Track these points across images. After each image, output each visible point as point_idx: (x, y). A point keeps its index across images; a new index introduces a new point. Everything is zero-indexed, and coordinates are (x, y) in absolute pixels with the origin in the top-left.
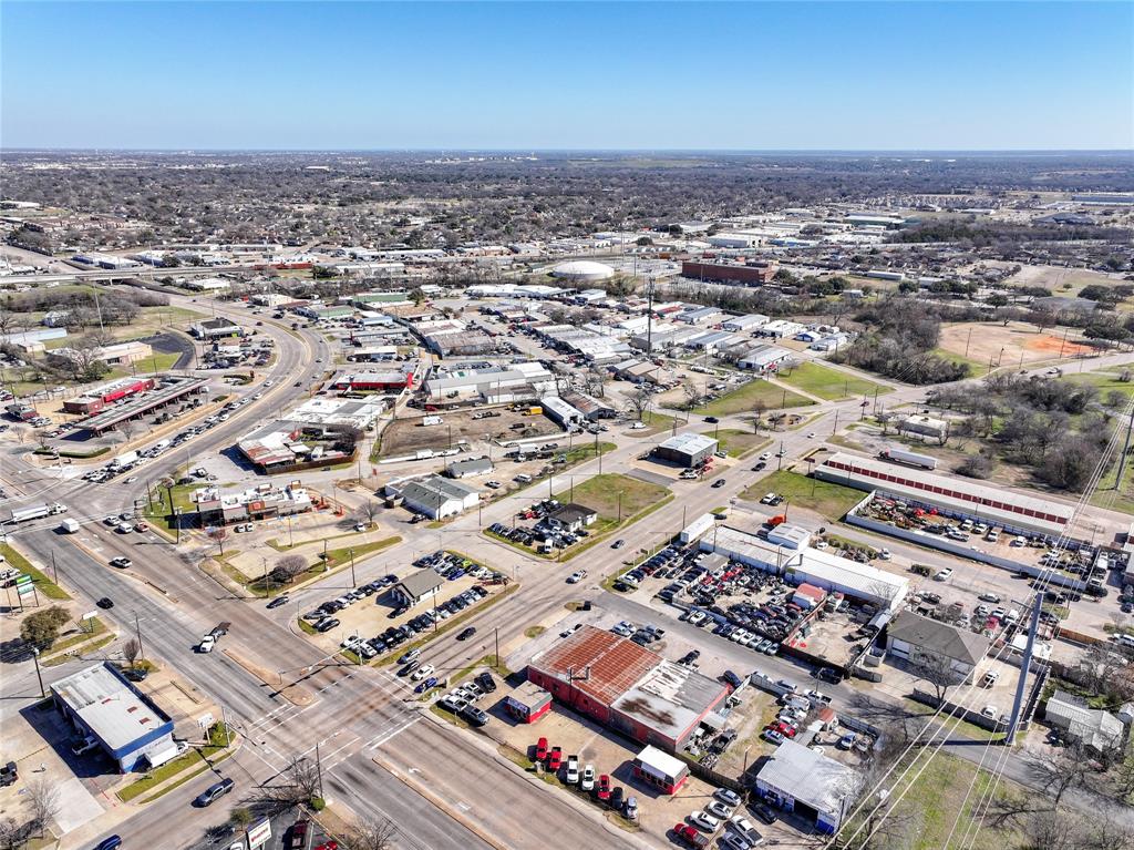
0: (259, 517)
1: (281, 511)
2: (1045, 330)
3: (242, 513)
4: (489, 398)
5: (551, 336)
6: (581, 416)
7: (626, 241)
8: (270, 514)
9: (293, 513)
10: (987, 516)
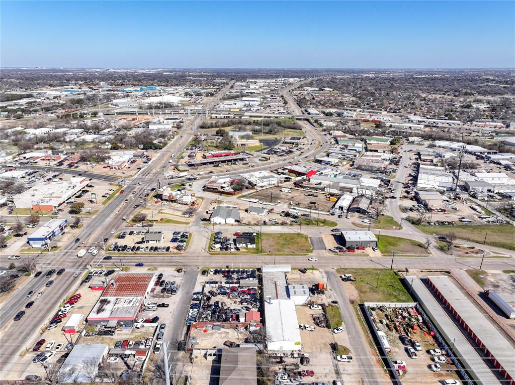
0: (172, 201)
1: (179, 202)
3: (167, 198)
8: (175, 201)
9: (182, 204)
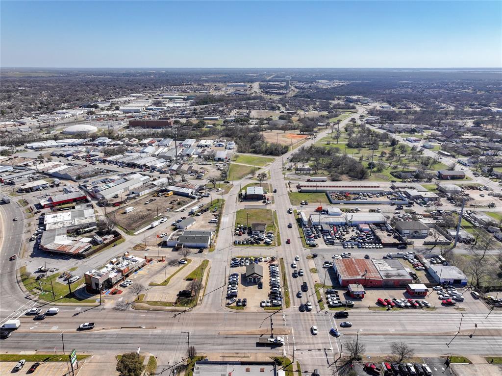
2: (286, 132)
4: (140, 193)
5: (120, 161)
6: (194, 191)
7: (78, 114)
10: (365, 190)
